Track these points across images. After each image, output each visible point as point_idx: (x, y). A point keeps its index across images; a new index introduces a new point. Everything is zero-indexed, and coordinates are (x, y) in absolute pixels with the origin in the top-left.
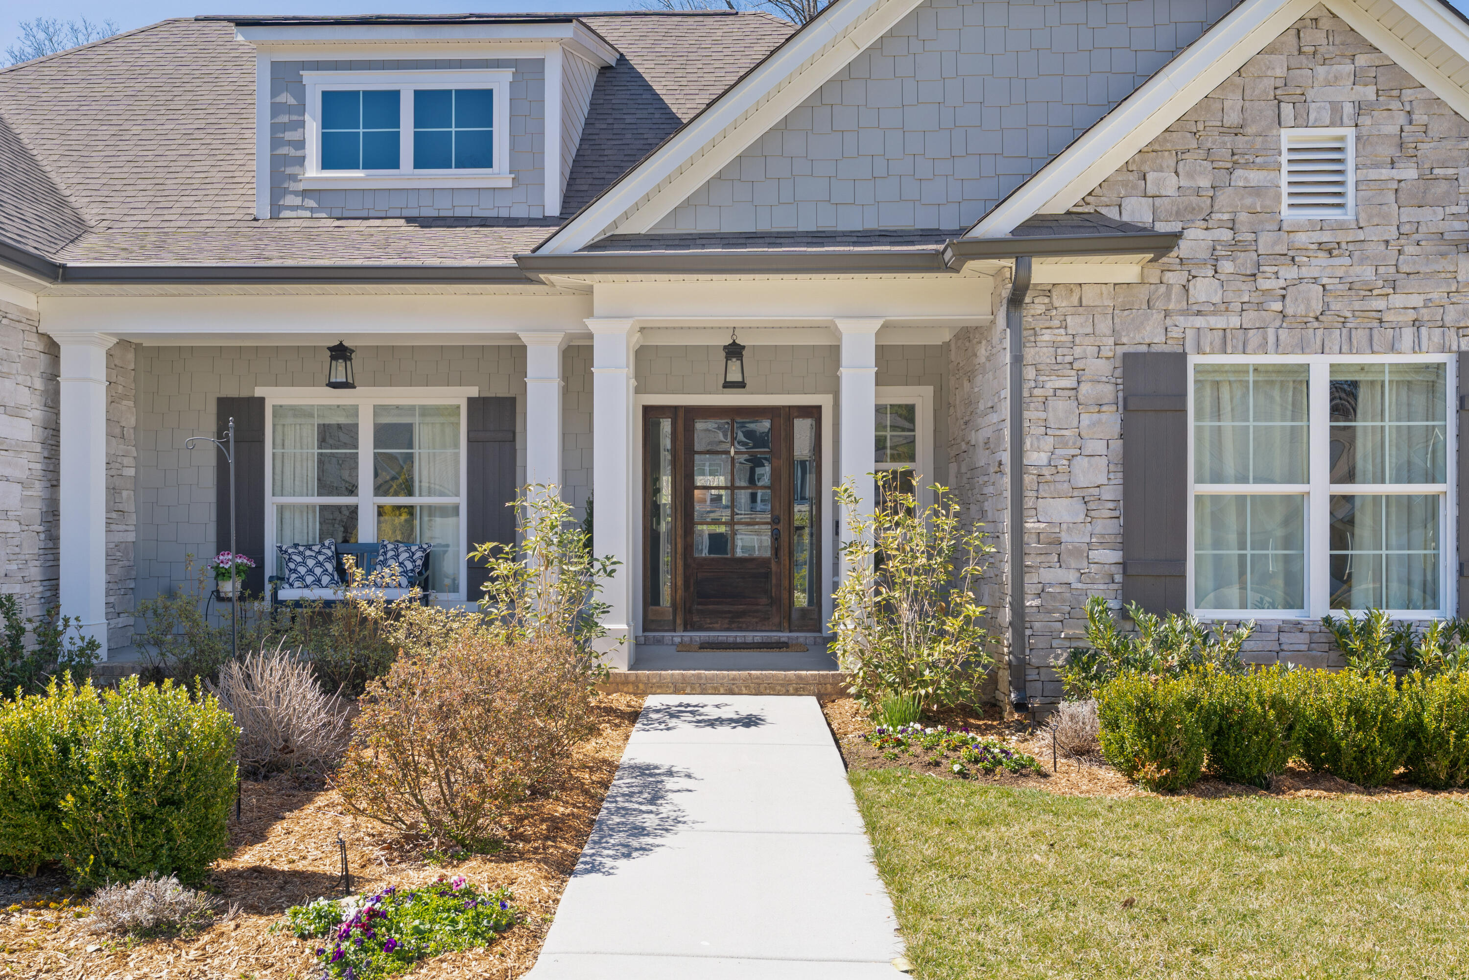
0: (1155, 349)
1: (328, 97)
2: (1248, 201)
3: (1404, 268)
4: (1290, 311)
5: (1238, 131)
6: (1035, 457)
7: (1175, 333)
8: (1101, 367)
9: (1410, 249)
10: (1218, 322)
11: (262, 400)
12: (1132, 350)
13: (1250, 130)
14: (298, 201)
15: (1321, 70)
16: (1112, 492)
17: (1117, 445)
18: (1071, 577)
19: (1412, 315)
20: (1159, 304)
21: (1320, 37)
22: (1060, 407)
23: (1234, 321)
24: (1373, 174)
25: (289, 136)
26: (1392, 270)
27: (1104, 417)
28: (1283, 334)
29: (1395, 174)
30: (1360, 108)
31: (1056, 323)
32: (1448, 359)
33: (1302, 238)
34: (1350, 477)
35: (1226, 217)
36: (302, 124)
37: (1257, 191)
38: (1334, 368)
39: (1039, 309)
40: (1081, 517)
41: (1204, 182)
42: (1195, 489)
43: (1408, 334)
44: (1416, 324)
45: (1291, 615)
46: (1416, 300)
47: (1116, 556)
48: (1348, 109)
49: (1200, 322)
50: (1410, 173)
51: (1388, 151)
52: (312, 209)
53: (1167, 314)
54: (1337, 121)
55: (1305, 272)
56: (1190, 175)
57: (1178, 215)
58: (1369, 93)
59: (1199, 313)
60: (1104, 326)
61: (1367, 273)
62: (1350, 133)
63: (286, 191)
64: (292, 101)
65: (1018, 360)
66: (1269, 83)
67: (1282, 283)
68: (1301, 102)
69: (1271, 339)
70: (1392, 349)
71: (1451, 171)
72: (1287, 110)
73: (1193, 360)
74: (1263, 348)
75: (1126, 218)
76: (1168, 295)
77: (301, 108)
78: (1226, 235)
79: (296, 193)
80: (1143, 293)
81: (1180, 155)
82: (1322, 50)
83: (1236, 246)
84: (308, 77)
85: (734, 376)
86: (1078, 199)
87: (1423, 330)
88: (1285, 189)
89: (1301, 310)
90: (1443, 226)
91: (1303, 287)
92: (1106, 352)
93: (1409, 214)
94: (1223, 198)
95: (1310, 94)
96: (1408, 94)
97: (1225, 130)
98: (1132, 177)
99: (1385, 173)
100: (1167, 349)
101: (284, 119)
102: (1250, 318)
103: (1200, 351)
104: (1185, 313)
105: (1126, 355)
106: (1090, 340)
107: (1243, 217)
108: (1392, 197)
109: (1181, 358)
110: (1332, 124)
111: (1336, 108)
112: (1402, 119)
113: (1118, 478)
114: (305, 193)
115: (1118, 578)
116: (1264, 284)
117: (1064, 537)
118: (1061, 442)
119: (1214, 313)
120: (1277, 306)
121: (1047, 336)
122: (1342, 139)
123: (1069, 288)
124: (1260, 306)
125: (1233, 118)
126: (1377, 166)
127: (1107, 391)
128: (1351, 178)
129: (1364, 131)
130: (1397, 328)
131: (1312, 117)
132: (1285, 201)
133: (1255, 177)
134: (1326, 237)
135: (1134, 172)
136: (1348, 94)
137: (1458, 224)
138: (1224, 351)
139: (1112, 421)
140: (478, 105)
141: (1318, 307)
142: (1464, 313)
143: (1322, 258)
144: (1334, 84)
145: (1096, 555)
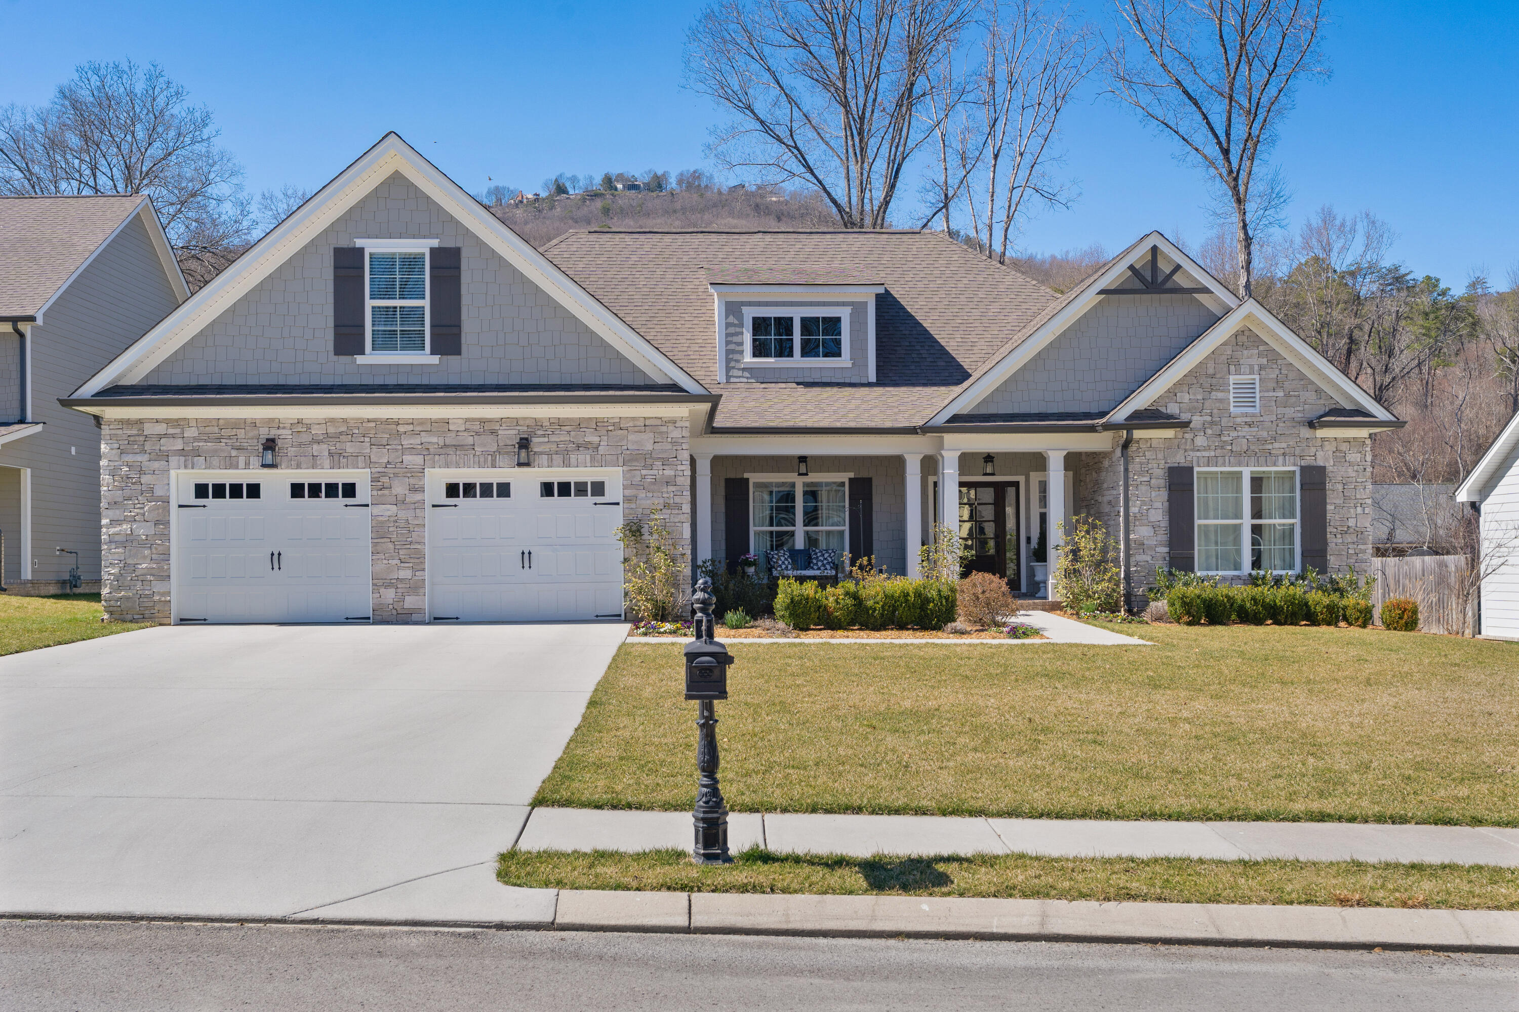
0: (1181, 465)
1: (755, 319)
2: (1217, 405)
3: (1279, 432)
4: (1234, 449)
5: (1213, 376)
6: (1134, 510)
7: (1189, 458)
8: (1160, 473)
9: (1281, 425)
10: (1206, 454)
11: (747, 480)
12: (1172, 465)
13: (1218, 376)
14: (740, 373)
15: (1245, 352)
16: (1165, 523)
17: (1166, 504)
18: (1149, 558)
19: (1282, 451)
20: (1182, 447)
21: (1245, 339)
22: (1143, 488)
23: (1213, 454)
24: (1266, 394)
25: (735, 339)
26: (1274, 433)
27: (1161, 493)
28: (1232, 459)
29: (1275, 394)
30: (1261, 368)
31: (1141, 454)
32: (1296, 469)
33: (1239, 420)
34: (1260, 517)
35: (1209, 411)
36: (742, 333)
37: (1221, 401)
38: (1252, 472)
39: (1134, 449)
40: (1152, 534)
41: (1200, 397)
42: (1198, 522)
43: (1281, 459)
44: (1284, 454)
45: (1236, 573)
46: (1284, 445)
47: (1166, 550)
48: (1256, 368)
49: (1198, 454)
50: (1281, 394)
51: (1272, 385)
52: (747, 378)
53: (1186, 451)
54: (1252, 372)
55: (1240, 434)
56: (1194, 394)
57: (1190, 410)
58: (1264, 361)
59: (1198, 450)
60: (1160, 456)
61: (1265, 434)
62: (1257, 377)
63: (733, 368)
64: (736, 322)
65: (1126, 470)
66: (1224, 357)
67: (1231, 438)
68: (1238, 365)
69: (1227, 461)
70: (1275, 465)
71: (1296, 393)
72: (1232, 368)
73: (1196, 469)
74: (1224, 465)
75: (1169, 412)
76: (1186, 443)
77: (741, 325)
78: (1209, 418)
79: (739, 369)
80: (1176, 441)
81: (1190, 386)
82: (1246, 343)
83: (1212, 423)
84: (745, 309)
85: (989, 470)
86: (1149, 404)
87: (1287, 457)
88: (1232, 400)
89: (1239, 449)
90: (1293, 416)
91: (1239, 440)
92: (1161, 466)
93: (1281, 410)
94: (1207, 404)
95: (1241, 362)
96: (1279, 362)
97: (1207, 376)
98: (1171, 395)
99: (1271, 394)
100: (1186, 465)
101: (732, 330)
102: (1219, 452)
103: (1199, 466)
104: (1193, 450)
105: (1169, 468)
106: (1154, 461)
107: (1215, 411)
108: (1274, 404)
109: (1191, 469)
110: (1250, 374)
111: (1251, 367)
112: (1277, 372)
113: (1167, 518)
114: (744, 369)
115: (1167, 559)
116: (1224, 439)
117: (1146, 542)
118: (1144, 503)
119: (1204, 450)
120: (1229, 448)
121: (1137, 460)
122: (1254, 379)
123: (1146, 440)
124: (1222, 448)
125: (1211, 371)
126: (1268, 391)
127: (1162, 482)
128: (1258, 395)
129: (1263, 376)
130: (1277, 456)
131: (1242, 370)
132: (1232, 404)
133: (1220, 395)
134: (1248, 419)
135: (1172, 393)
136: (1256, 361)
137: (1300, 415)
138: (1208, 466)
139: (1164, 494)
140: (833, 324)
141: (1245, 448)
142: (1303, 450)
143: (1247, 428)
144: (1251, 358)
145: (1159, 549)
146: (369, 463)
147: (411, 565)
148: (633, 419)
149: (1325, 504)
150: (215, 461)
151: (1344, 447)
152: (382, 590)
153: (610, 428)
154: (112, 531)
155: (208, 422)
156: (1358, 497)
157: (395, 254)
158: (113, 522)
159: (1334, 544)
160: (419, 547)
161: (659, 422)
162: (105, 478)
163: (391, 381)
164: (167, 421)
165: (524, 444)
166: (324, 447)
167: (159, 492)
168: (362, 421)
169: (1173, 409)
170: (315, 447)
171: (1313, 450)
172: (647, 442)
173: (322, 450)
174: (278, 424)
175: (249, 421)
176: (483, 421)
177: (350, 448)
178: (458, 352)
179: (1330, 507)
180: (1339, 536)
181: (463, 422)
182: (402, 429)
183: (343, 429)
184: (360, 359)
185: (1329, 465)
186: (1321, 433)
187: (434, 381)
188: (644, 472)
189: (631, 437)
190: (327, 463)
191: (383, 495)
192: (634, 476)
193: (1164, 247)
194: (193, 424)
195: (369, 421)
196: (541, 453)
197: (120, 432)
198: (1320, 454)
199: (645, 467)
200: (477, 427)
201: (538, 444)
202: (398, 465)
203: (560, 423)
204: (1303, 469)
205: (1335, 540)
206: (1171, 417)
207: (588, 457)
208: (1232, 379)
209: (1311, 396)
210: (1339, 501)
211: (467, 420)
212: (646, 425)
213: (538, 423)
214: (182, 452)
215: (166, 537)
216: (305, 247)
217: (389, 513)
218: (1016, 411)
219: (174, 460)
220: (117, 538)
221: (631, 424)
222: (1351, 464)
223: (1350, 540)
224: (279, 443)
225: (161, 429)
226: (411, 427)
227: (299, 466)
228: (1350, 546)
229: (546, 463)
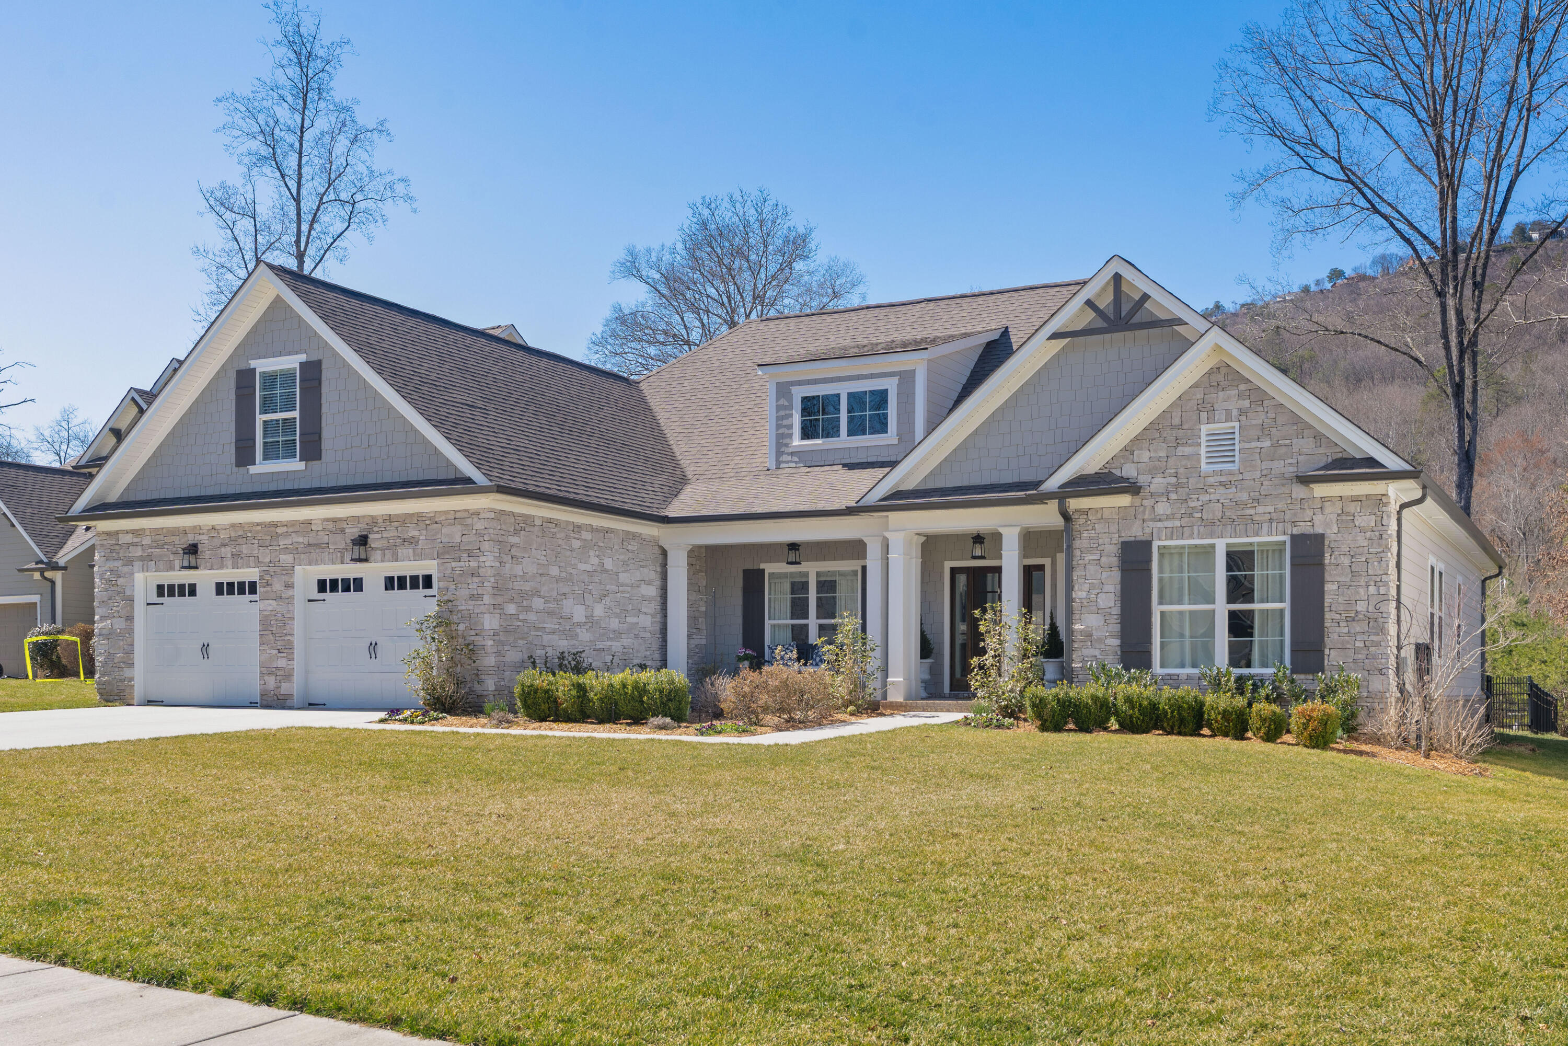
0: (1138, 539)
1: (805, 400)
2: (1184, 463)
3: (1263, 493)
4: (1204, 517)
5: (1180, 427)
6: (1079, 594)
7: (1147, 530)
8: (1112, 549)
9: (1266, 483)
10: (1169, 524)
11: (764, 570)
12: (1126, 539)
13: (1185, 427)
14: (789, 458)
15: (1221, 394)
16: (1116, 611)
17: (1119, 587)
19: (1267, 517)
20: (1140, 516)
21: (1220, 377)
22: (1092, 569)
23: (1178, 523)
24: (1247, 445)
25: (785, 422)
26: (1257, 494)
27: (1113, 573)
28: (1202, 529)
29: (1259, 445)
30: (1242, 412)
31: (1090, 528)
32: (1286, 538)
33: (1211, 480)
34: (1239, 601)
35: (1173, 471)
36: (791, 415)
37: (1187, 457)
38: (1228, 545)
39: (1082, 521)
40: (1102, 623)
41: (1163, 454)
42: (1156, 608)
43: (1266, 526)
44: (1270, 521)
45: (1206, 671)
46: (1270, 509)
47: (1118, 642)
48: (1235, 413)
49: (1160, 524)
50: (1266, 444)
51: (1255, 433)
52: (796, 463)
53: (1144, 521)
54: (1229, 419)
55: (1213, 497)
56: (1155, 451)
57: (1150, 472)
59: (1160, 520)
60: (1114, 528)
61: (1245, 496)
62: (1237, 424)
63: (783, 453)
64: (786, 404)
66: (1193, 403)
67: (1200, 503)
68: (1211, 411)
69: (1196, 532)
70: (1257, 535)
71: (1288, 441)
72: (1204, 415)
73: (1156, 543)
74: (1191, 536)
75: (1123, 474)
76: (1144, 512)
77: (791, 407)
78: (1173, 480)
79: (788, 454)
80: (1131, 512)
81: (1150, 441)
82: (1221, 383)
83: (1178, 486)
84: (794, 390)
85: (978, 552)
86: (1101, 466)
87: (1274, 525)
88: (1204, 455)
89: (1210, 516)
90: (1283, 470)
91: (1211, 505)
92: (1114, 541)
93: (1266, 465)
94: (1172, 462)
95: (1216, 407)
96: (1265, 402)
97: (1172, 427)
98: (1127, 453)
99: (1253, 445)
100: (1143, 539)
101: (782, 413)
102: (1185, 521)
103: (1159, 539)
104: (1153, 520)
105: (1122, 543)
106: (1107, 535)
107: (1181, 470)
108: (1258, 456)
109: (1148, 544)
110: (1227, 421)
111: (1228, 412)
112: (1263, 416)
113: (1119, 604)
114: (792, 454)
115: (1119, 653)
116: (1192, 504)
117: (1094, 633)
118: (1092, 586)
119: (1168, 519)
120: (1199, 515)
121: (1085, 535)
122: (1234, 427)
123: (1096, 510)
124: (1191, 515)
125: (1177, 421)
126: (1250, 441)
127: (1115, 561)
128: (1237, 448)
129: (1243, 423)
130: (1261, 524)
131: (1216, 418)
132: (1204, 461)
133: (1187, 450)
134: (1223, 479)
135: (1128, 450)
136: (1234, 405)
137: (1292, 469)
138: (1172, 539)
139: (1116, 575)
140: (881, 398)
141: (1219, 515)
142: (1295, 515)
143: (1222, 490)
144: (1229, 400)
145: (1108, 642)
146: (258, 563)
147: (285, 655)
148: (446, 512)
149: (1321, 582)
150: (161, 565)
151: (1353, 508)
152: (266, 678)
153: (428, 522)
154: (101, 625)
155: (156, 531)
156: (1370, 572)
157: (276, 371)
158: (103, 618)
159: (1336, 635)
160: (290, 638)
161: (465, 515)
162: (97, 580)
163: (273, 487)
164: (133, 532)
165: (362, 541)
166: (228, 549)
167: (128, 593)
168: (253, 524)
169: (1129, 471)
170: (223, 549)
171: (1309, 513)
172: (454, 534)
173: (226, 552)
174: (197, 529)
175: (181, 529)
176: (336, 520)
177: (245, 550)
178: (319, 458)
179: (1328, 587)
180: (1343, 624)
181: (320, 522)
182: (279, 530)
183: (240, 533)
184: (253, 470)
185: (1331, 532)
186: (1320, 490)
187: (303, 485)
188: (454, 564)
189: (445, 530)
190: (229, 563)
191: (267, 592)
192: (446, 569)
193: (1128, 274)
194: (148, 533)
195: (258, 524)
196: (376, 549)
197: (105, 542)
198: (1318, 519)
199: (454, 560)
200: (330, 526)
201: (375, 540)
202: (277, 564)
203: (390, 519)
204: (1294, 537)
205: (1338, 629)
206: (1122, 479)
207: (411, 551)
208: (1205, 429)
209: (1306, 445)
210: (1345, 579)
211: (326, 520)
212: (456, 518)
213: (373, 521)
214: (142, 558)
215: (131, 630)
216: (218, 372)
217: (270, 608)
218: (966, 483)
219: (138, 564)
220: (104, 632)
221: (443, 518)
222: (1362, 530)
223: (1358, 629)
224: (200, 546)
225: (128, 538)
226: (285, 529)
227: (212, 568)
228: (1358, 637)
229: (379, 558)
